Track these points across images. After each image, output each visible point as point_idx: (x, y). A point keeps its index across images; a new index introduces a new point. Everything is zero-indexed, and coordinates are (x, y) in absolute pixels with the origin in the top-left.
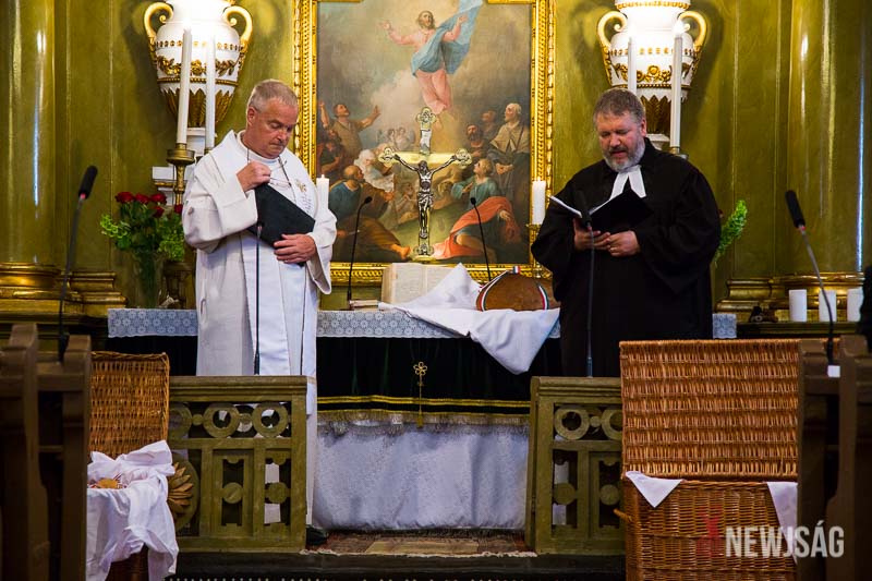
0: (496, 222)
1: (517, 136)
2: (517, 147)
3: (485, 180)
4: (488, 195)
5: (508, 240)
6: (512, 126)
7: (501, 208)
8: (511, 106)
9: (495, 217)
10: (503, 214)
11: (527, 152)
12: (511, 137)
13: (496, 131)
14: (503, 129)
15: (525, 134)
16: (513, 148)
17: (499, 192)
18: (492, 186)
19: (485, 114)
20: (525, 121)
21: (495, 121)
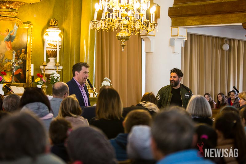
0: (19, 74)
1: (24, 56)
2: (24, 58)
3: (18, 65)
4: (18, 68)
5: (22, 78)
6: (23, 54)
7: (21, 71)
8: (23, 49)
9: (19, 73)
10: (21, 72)
11: (25, 59)
12: (23, 56)
13: (20, 54)
14: (21, 54)
15: (26, 55)
16: (23, 58)
17: (21, 68)
18: (19, 66)
19: (18, 51)
20: (26, 53)
21: (20, 52)
